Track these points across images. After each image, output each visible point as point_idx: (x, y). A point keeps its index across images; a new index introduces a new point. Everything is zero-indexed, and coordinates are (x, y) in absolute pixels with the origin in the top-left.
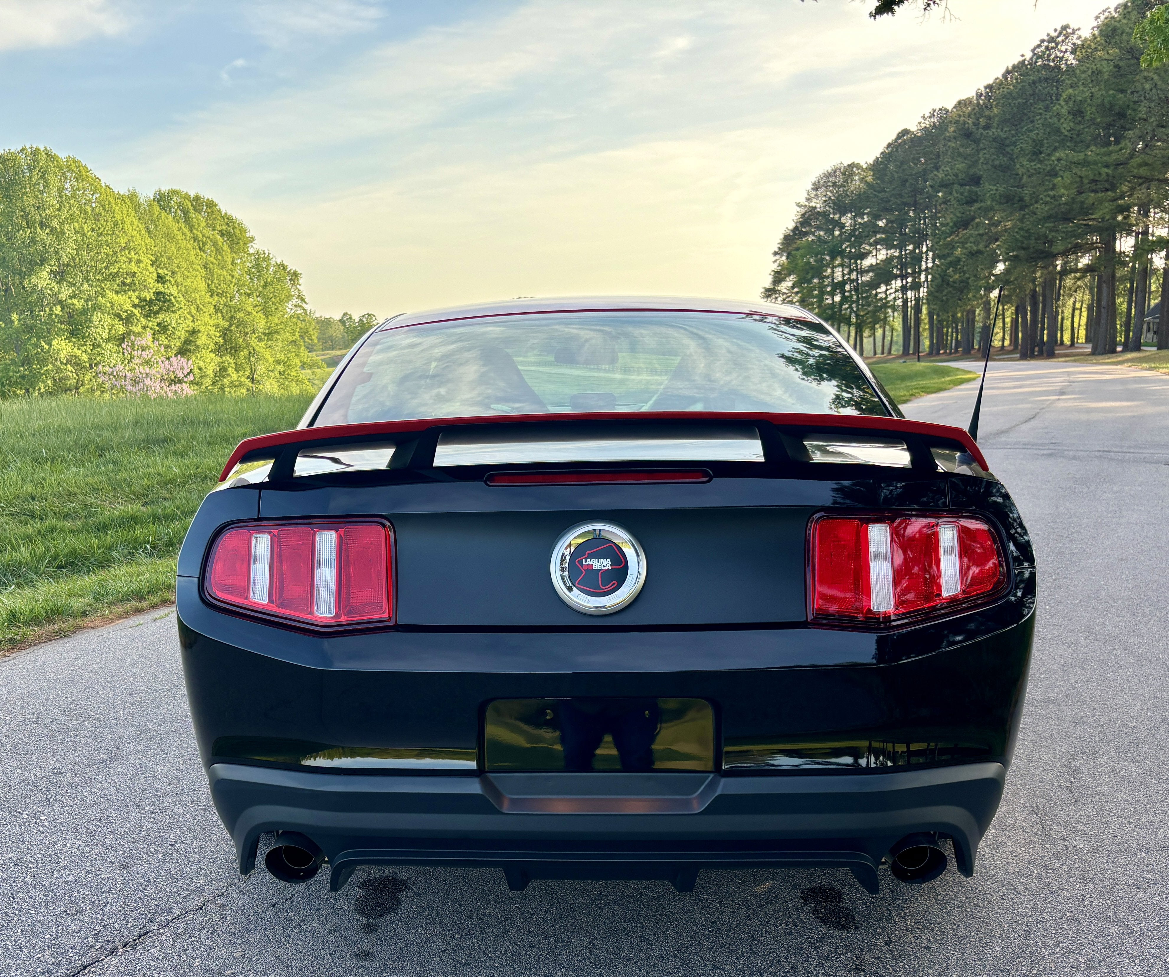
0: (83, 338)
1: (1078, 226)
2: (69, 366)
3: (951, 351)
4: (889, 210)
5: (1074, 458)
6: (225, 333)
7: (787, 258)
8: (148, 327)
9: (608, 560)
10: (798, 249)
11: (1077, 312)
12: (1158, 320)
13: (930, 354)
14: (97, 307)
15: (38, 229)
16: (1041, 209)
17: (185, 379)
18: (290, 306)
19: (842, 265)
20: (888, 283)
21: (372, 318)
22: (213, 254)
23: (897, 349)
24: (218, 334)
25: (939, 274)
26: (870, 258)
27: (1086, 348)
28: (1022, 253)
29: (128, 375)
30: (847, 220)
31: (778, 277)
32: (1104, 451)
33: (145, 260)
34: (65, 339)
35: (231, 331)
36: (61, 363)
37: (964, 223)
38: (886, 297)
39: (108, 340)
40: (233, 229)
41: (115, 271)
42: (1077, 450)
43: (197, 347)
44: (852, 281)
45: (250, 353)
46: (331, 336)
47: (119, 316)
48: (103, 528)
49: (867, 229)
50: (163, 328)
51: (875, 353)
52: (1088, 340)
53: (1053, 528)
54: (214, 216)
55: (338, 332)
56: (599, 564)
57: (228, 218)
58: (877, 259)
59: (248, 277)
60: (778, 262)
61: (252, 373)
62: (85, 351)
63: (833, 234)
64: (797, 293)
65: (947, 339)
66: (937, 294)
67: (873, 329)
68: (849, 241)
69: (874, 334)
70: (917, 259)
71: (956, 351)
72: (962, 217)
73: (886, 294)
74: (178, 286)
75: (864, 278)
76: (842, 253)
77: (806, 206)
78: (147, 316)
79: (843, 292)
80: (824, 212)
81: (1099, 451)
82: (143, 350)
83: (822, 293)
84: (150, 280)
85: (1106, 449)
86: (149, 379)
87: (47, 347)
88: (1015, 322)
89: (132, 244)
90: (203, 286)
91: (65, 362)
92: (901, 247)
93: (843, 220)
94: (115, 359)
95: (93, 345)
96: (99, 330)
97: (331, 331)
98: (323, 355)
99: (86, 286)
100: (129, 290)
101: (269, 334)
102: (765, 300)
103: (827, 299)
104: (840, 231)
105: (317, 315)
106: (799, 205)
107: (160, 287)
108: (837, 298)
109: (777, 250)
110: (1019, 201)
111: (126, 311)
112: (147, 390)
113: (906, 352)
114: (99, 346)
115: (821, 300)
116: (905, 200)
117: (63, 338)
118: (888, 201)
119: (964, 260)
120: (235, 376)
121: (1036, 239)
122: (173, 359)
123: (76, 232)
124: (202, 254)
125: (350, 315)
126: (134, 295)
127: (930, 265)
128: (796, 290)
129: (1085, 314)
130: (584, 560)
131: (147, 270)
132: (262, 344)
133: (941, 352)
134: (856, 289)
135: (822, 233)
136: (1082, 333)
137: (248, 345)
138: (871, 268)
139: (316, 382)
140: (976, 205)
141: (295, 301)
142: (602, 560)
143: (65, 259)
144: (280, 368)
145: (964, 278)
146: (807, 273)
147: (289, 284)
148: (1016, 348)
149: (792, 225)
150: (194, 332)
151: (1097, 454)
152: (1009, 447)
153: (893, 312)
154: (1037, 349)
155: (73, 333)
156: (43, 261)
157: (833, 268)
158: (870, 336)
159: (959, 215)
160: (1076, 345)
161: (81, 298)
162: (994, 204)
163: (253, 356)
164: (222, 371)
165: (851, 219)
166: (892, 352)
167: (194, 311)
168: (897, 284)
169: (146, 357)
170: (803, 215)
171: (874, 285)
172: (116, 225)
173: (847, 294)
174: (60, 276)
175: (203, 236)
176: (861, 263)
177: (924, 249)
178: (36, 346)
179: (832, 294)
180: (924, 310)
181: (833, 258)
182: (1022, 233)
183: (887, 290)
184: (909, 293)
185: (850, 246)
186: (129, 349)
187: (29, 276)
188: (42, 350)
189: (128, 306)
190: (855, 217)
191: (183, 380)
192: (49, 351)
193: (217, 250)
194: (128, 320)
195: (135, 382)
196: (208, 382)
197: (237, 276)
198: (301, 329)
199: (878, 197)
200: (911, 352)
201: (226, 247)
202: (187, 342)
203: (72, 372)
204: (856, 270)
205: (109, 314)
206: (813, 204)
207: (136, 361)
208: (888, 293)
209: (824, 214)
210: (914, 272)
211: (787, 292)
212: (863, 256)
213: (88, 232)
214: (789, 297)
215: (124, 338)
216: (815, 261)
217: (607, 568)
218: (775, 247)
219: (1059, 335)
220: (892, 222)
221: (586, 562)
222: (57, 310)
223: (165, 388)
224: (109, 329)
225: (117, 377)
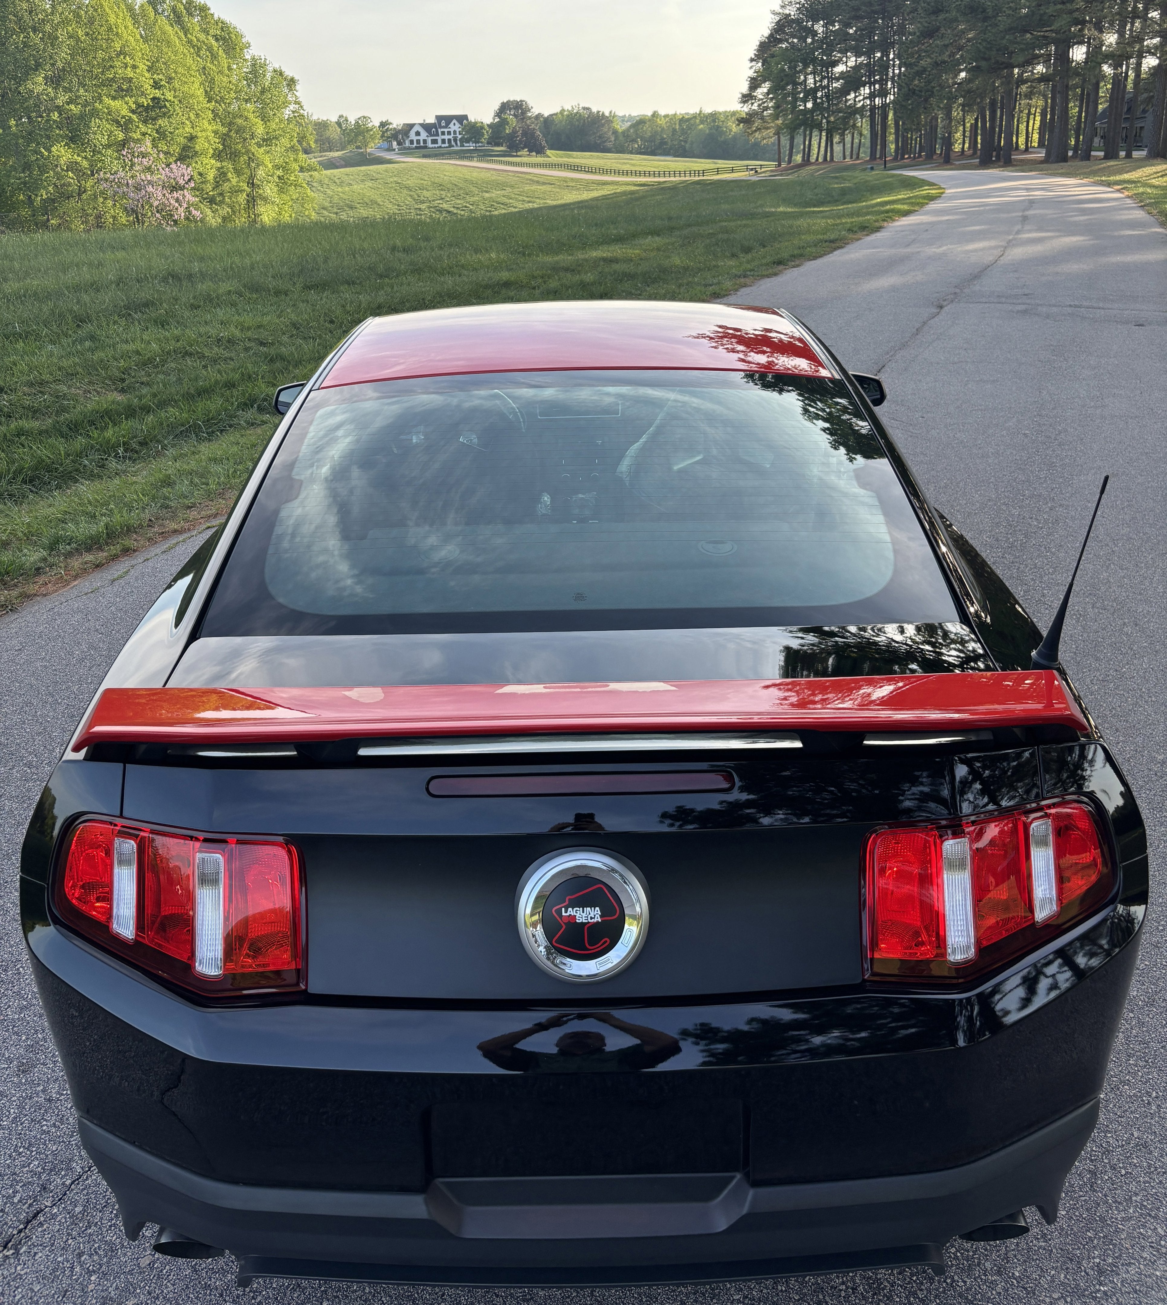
0: (82, 145)
1: (1037, 38)
2: (70, 173)
3: (915, 156)
4: (858, 18)
5: (1048, 317)
6: (224, 138)
7: (763, 65)
8: (147, 134)
9: (597, 908)
10: (773, 56)
11: (1032, 117)
12: (1106, 125)
13: (895, 159)
14: (95, 113)
15: (31, 34)
16: (1003, 21)
17: (187, 186)
18: (288, 113)
19: (814, 73)
20: (856, 89)
21: (367, 120)
22: (209, 59)
23: (865, 155)
24: (217, 141)
25: (906, 84)
26: (840, 65)
27: (1039, 153)
28: (983, 64)
29: (130, 182)
30: (819, 28)
31: (754, 84)
32: (1076, 306)
33: (141, 66)
34: (65, 146)
35: (230, 137)
36: (63, 170)
37: (930, 33)
38: (855, 104)
39: (108, 146)
40: (228, 34)
41: (111, 76)
42: (1050, 305)
43: (196, 152)
44: (823, 88)
45: (250, 158)
46: (328, 138)
47: (118, 122)
48: (75, 428)
49: (839, 37)
50: (162, 134)
51: (844, 158)
52: (1041, 144)
53: (1039, 425)
54: (207, 20)
55: (334, 133)
56: (584, 915)
57: (222, 22)
58: (847, 66)
59: (245, 82)
60: (754, 68)
61: (252, 177)
62: (86, 158)
63: (806, 42)
64: (772, 99)
65: (911, 143)
66: (904, 103)
67: (842, 135)
68: (821, 48)
69: (844, 139)
70: (884, 66)
71: (920, 156)
72: (928, 27)
73: (855, 101)
74: (175, 92)
75: (834, 85)
76: (814, 60)
77: (780, 13)
78: (145, 122)
79: (814, 99)
80: (798, 19)
81: (1070, 306)
82: (143, 157)
83: (796, 99)
84: (147, 86)
85: (1077, 303)
86: (150, 186)
87: (47, 154)
88: (974, 127)
89: (127, 49)
90: (200, 92)
91: (65, 168)
92: (869, 53)
93: (816, 27)
94: (116, 166)
95: (94, 151)
96: (99, 136)
97: (328, 133)
98: (321, 157)
99: (82, 91)
100: (126, 96)
101: (267, 141)
102: (742, 105)
103: (800, 105)
104: (813, 39)
105: (315, 118)
106: (774, 13)
107: (158, 93)
108: (809, 105)
109: (753, 57)
110: (983, 12)
111: (123, 117)
112: (149, 198)
113: (873, 156)
114: (100, 152)
115: (795, 106)
116: (873, 8)
117: (62, 144)
118: (858, 9)
119: (929, 69)
120: (234, 181)
121: (997, 50)
122: (173, 166)
123: (70, 37)
124: (199, 59)
125: (346, 117)
126: (131, 101)
127: (897, 72)
128: (771, 96)
129: (1038, 118)
130: (563, 909)
131: (143, 76)
132: (262, 150)
133: (906, 156)
134: (827, 96)
135: (795, 40)
136: (1036, 136)
137: (248, 151)
138: (842, 75)
139: (315, 184)
140: (942, 16)
141: (292, 107)
142: (589, 909)
143: (60, 65)
144: (280, 173)
145: (929, 87)
146: (782, 80)
147: (286, 90)
148: (975, 153)
149: (767, 33)
150: (192, 138)
151: (1069, 310)
152: (984, 300)
153: (862, 119)
154: (994, 153)
155: (73, 139)
156: (38, 66)
157: (806, 75)
158: (840, 142)
159: (926, 25)
160: (1030, 150)
161: (78, 104)
162: (958, 15)
163: (253, 162)
164: (222, 175)
165: (823, 26)
166: (861, 155)
167: (193, 117)
168: (867, 90)
169: (146, 163)
170: (778, 23)
171: (845, 91)
172: (110, 29)
173: (818, 101)
174: (55, 81)
175: (198, 40)
176: (832, 70)
177: (891, 56)
178: (36, 152)
179: (805, 101)
180: (891, 115)
181: (806, 66)
182: (984, 44)
183: (856, 97)
184: (877, 99)
185: (823, 53)
186: (129, 156)
187: (24, 81)
188: (42, 156)
189: (125, 112)
190: (826, 24)
191: (184, 186)
192: (49, 157)
193: (212, 55)
194: (126, 126)
195: (138, 188)
196: (209, 187)
197: (234, 81)
198: (298, 134)
199: (849, 5)
200: (878, 156)
201: (221, 52)
202: (185, 148)
203: (73, 178)
204: (828, 77)
205: (107, 120)
206: (787, 12)
207: (137, 168)
208: (857, 100)
209: (798, 22)
210: (881, 79)
211: (762, 97)
212: (835, 64)
213: (82, 36)
214: (764, 103)
215: (125, 144)
216: (789, 68)
217: (595, 920)
218: (752, 53)
219: (1014, 139)
220: (862, 30)
221: (566, 912)
222: (55, 116)
223: (167, 195)
224: (108, 135)
225: (119, 185)
